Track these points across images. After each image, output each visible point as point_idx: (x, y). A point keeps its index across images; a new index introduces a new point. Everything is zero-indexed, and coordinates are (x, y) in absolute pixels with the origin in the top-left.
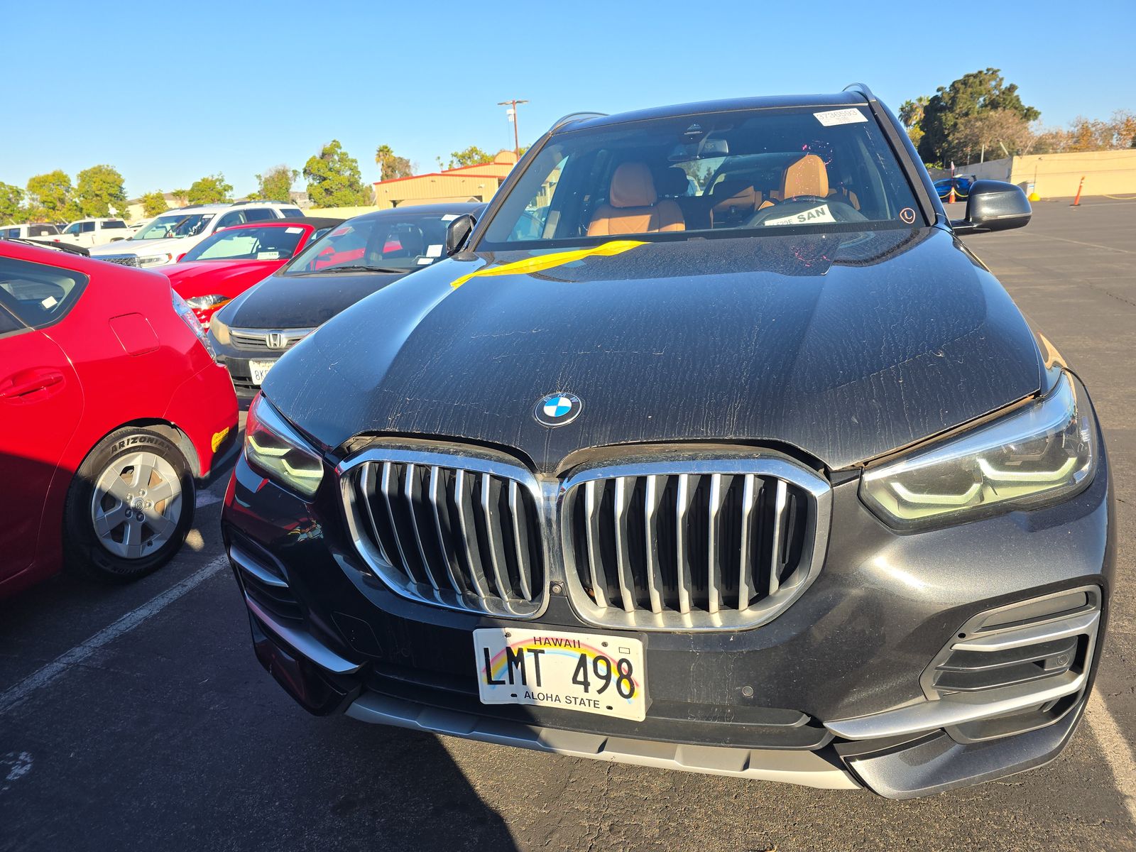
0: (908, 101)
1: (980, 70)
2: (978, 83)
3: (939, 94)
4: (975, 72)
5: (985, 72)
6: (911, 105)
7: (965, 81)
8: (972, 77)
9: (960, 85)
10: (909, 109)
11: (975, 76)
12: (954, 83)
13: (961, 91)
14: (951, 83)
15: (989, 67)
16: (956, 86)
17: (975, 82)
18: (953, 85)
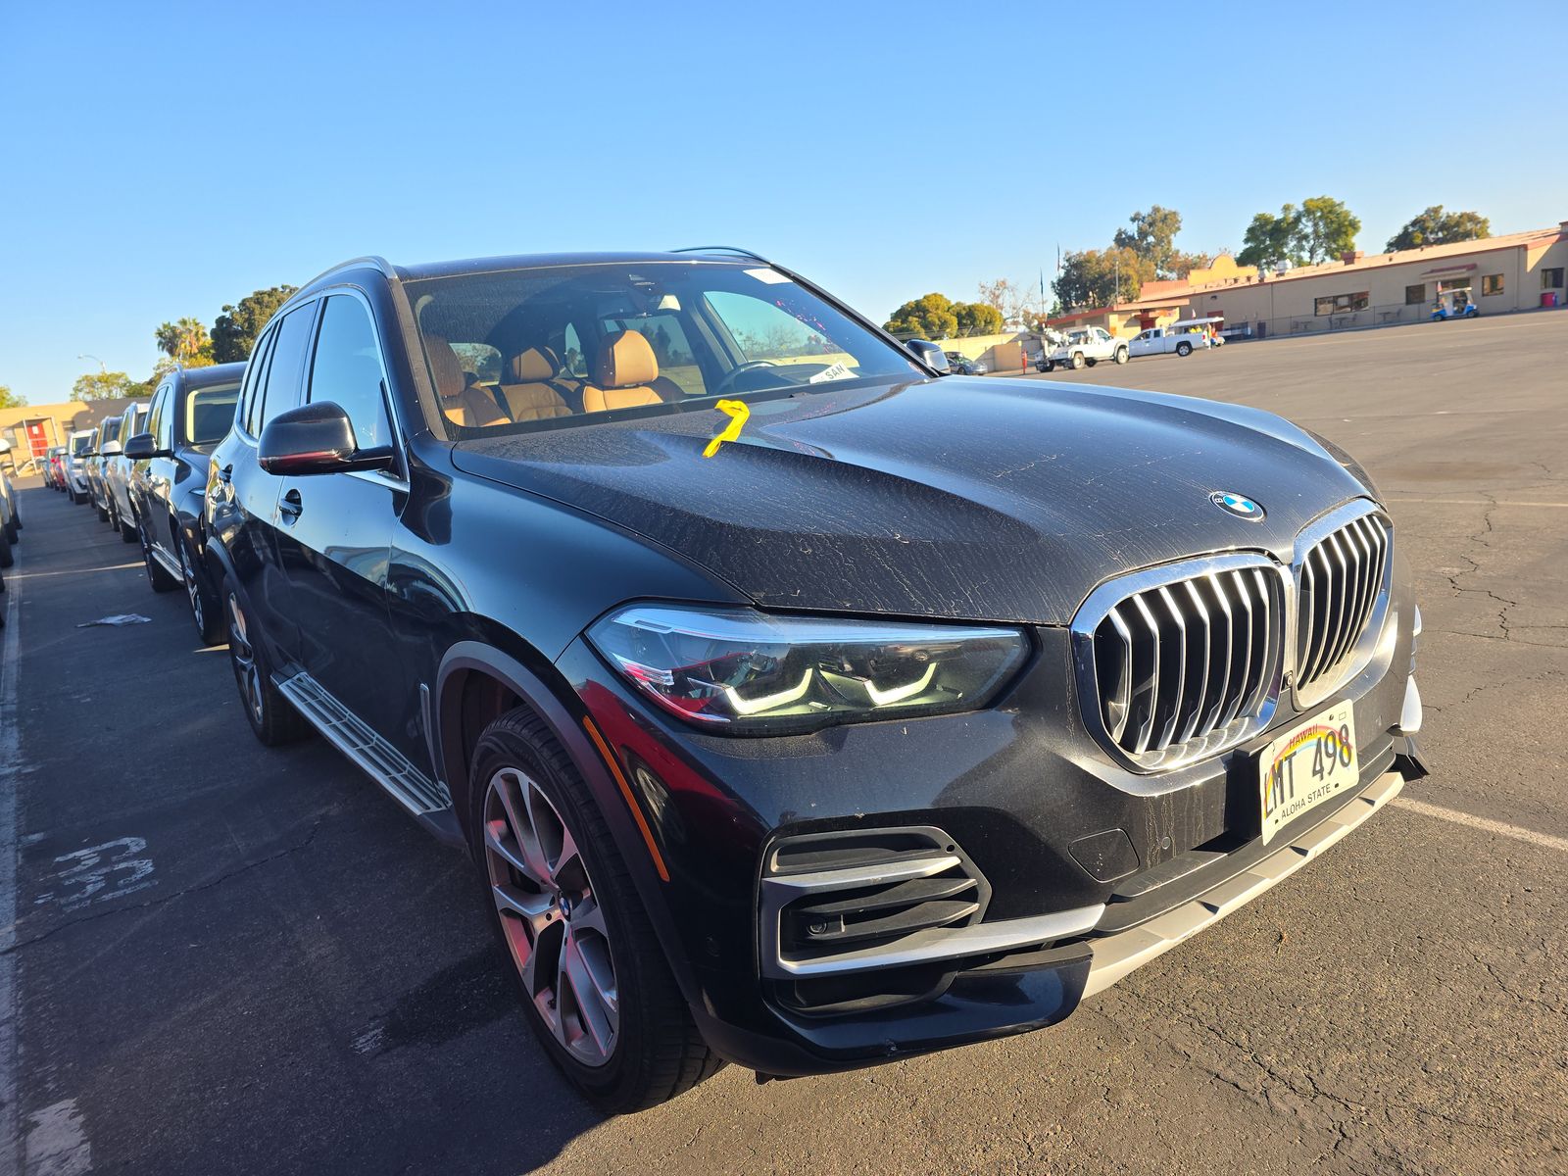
0: (166, 323)
1: (274, 286)
2: (275, 302)
3: (227, 315)
4: (268, 289)
5: (281, 290)
6: (173, 329)
7: (258, 299)
8: (266, 295)
9: (253, 305)
10: (171, 334)
11: (270, 294)
12: (244, 301)
13: (257, 312)
14: (240, 301)
15: (285, 284)
16: (248, 304)
17: (272, 302)
18: (243, 303)
